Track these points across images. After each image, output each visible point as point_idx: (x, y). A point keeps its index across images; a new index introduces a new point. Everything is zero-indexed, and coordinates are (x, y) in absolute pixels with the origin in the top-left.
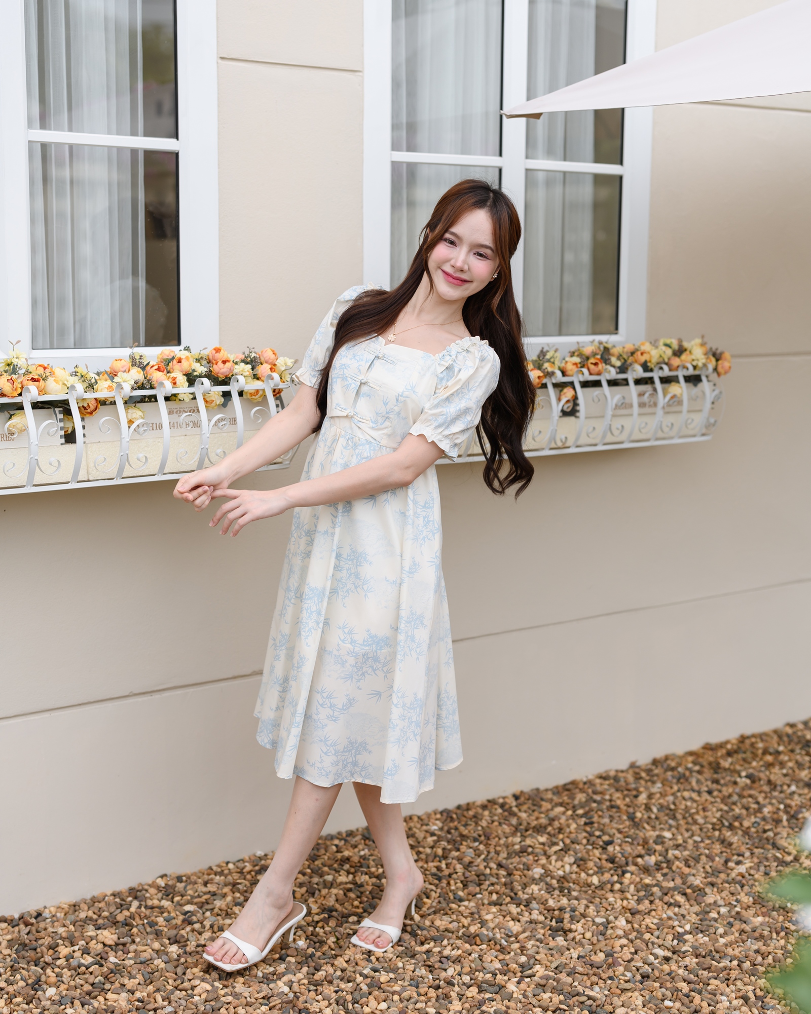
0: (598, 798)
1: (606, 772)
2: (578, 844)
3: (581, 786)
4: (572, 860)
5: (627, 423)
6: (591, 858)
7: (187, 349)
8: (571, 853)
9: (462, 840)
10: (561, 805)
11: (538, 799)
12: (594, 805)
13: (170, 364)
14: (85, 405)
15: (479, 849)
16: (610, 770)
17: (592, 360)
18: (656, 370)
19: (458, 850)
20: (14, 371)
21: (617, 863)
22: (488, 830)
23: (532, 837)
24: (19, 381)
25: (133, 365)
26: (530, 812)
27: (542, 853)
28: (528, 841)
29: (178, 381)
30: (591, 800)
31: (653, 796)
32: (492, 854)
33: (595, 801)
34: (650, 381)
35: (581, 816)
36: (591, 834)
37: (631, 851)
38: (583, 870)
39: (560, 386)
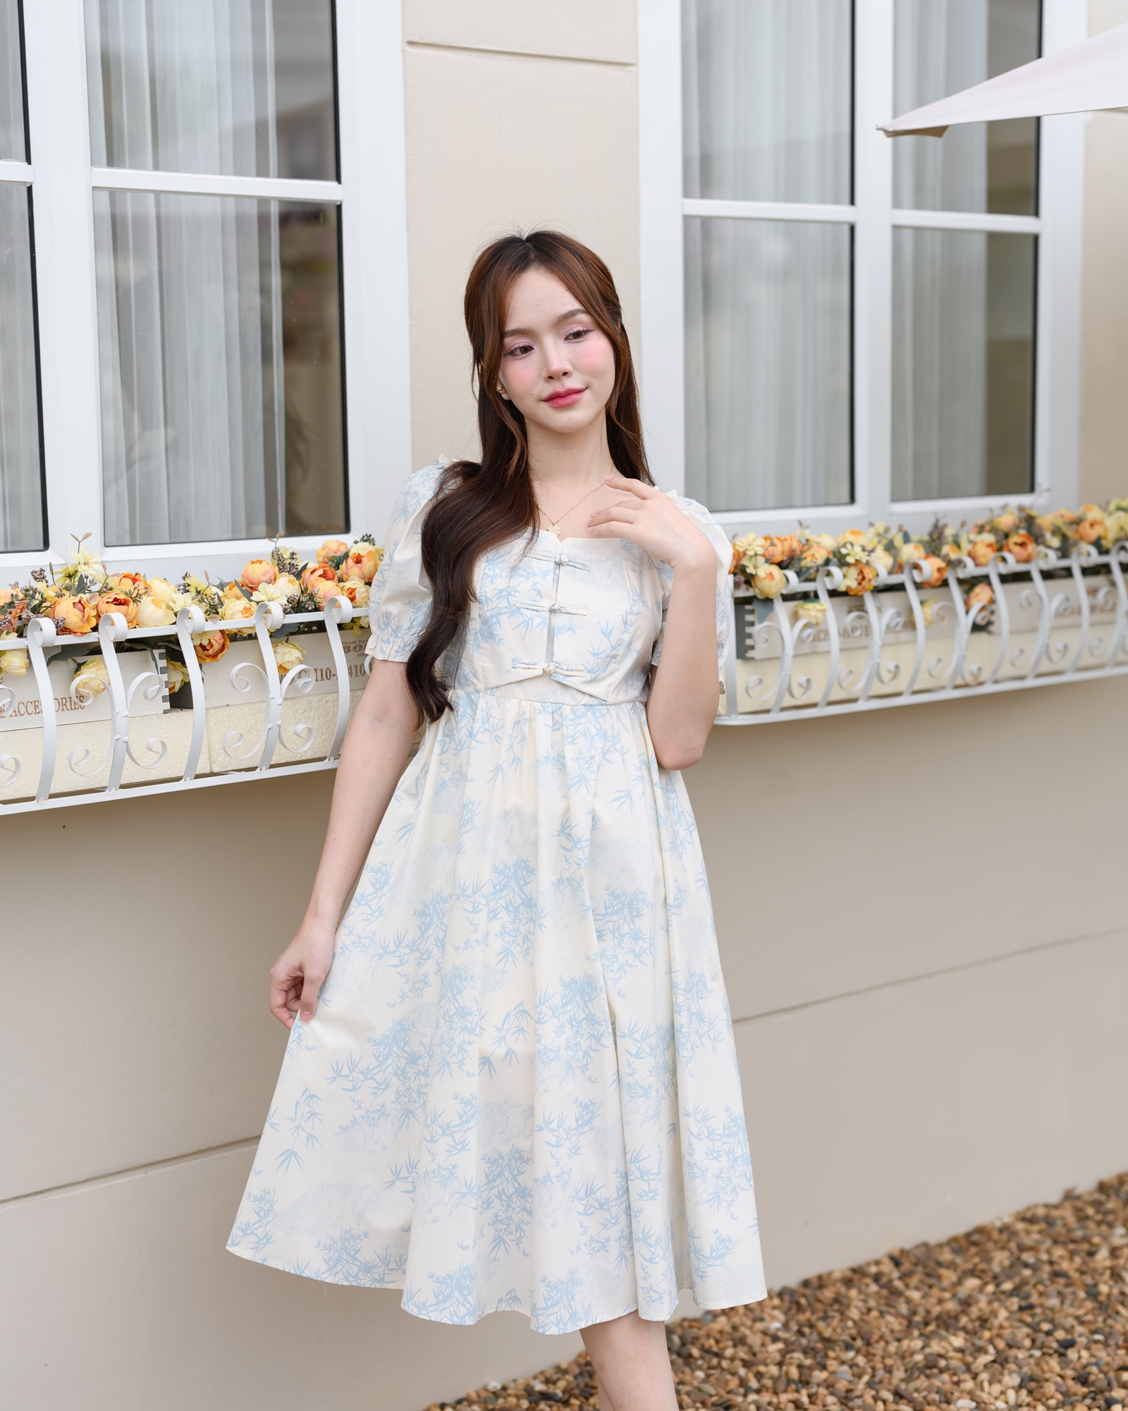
0: (1028, 1257)
1: (1028, 1209)
2: (1019, 1348)
3: (995, 1235)
4: (1016, 1380)
5: (1074, 640)
6: (1047, 1375)
7: (368, 539)
8: (1013, 1367)
9: (826, 1348)
10: (972, 1273)
11: (932, 1264)
12: (1027, 1273)
13: (343, 567)
14: (205, 643)
15: (857, 1365)
16: (1036, 1206)
17: (1015, 539)
18: (1114, 551)
19: (824, 1367)
20: (82, 587)
21: (1092, 1384)
22: (865, 1328)
23: (942, 1339)
24: (93, 603)
25: (281, 571)
26: (926, 1288)
27: (963, 1368)
28: (935, 1347)
29: (358, 594)
30: (1017, 1263)
31: (1118, 1253)
32: (881, 1373)
33: (1026, 1265)
34: (1104, 569)
35: (1011, 1294)
36: (1035, 1328)
37: (1109, 1359)
38: (1039, 1400)
39: (969, 584)
